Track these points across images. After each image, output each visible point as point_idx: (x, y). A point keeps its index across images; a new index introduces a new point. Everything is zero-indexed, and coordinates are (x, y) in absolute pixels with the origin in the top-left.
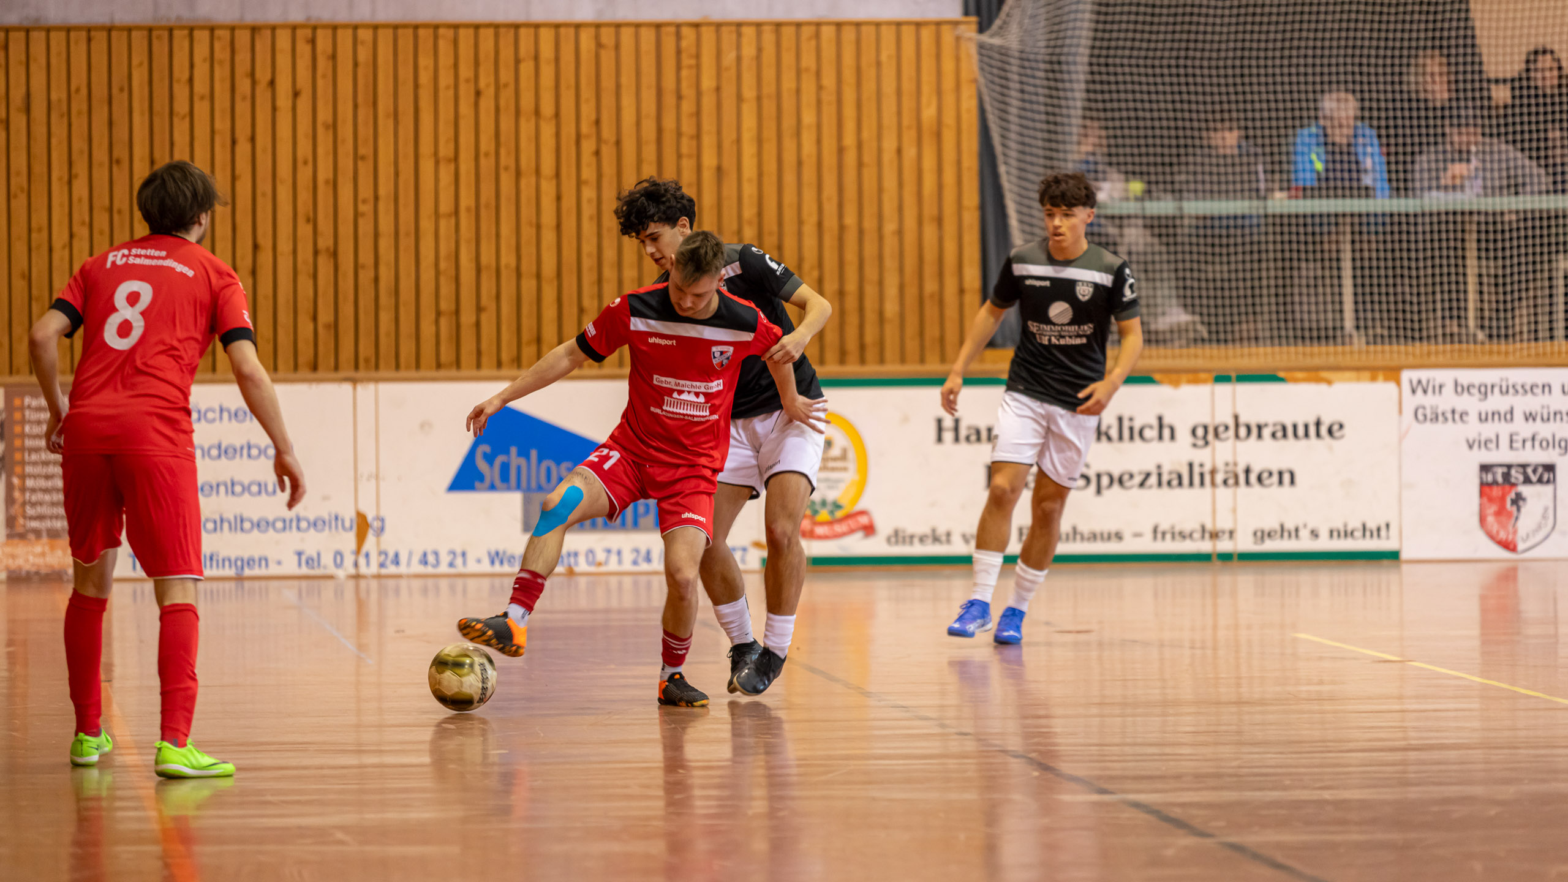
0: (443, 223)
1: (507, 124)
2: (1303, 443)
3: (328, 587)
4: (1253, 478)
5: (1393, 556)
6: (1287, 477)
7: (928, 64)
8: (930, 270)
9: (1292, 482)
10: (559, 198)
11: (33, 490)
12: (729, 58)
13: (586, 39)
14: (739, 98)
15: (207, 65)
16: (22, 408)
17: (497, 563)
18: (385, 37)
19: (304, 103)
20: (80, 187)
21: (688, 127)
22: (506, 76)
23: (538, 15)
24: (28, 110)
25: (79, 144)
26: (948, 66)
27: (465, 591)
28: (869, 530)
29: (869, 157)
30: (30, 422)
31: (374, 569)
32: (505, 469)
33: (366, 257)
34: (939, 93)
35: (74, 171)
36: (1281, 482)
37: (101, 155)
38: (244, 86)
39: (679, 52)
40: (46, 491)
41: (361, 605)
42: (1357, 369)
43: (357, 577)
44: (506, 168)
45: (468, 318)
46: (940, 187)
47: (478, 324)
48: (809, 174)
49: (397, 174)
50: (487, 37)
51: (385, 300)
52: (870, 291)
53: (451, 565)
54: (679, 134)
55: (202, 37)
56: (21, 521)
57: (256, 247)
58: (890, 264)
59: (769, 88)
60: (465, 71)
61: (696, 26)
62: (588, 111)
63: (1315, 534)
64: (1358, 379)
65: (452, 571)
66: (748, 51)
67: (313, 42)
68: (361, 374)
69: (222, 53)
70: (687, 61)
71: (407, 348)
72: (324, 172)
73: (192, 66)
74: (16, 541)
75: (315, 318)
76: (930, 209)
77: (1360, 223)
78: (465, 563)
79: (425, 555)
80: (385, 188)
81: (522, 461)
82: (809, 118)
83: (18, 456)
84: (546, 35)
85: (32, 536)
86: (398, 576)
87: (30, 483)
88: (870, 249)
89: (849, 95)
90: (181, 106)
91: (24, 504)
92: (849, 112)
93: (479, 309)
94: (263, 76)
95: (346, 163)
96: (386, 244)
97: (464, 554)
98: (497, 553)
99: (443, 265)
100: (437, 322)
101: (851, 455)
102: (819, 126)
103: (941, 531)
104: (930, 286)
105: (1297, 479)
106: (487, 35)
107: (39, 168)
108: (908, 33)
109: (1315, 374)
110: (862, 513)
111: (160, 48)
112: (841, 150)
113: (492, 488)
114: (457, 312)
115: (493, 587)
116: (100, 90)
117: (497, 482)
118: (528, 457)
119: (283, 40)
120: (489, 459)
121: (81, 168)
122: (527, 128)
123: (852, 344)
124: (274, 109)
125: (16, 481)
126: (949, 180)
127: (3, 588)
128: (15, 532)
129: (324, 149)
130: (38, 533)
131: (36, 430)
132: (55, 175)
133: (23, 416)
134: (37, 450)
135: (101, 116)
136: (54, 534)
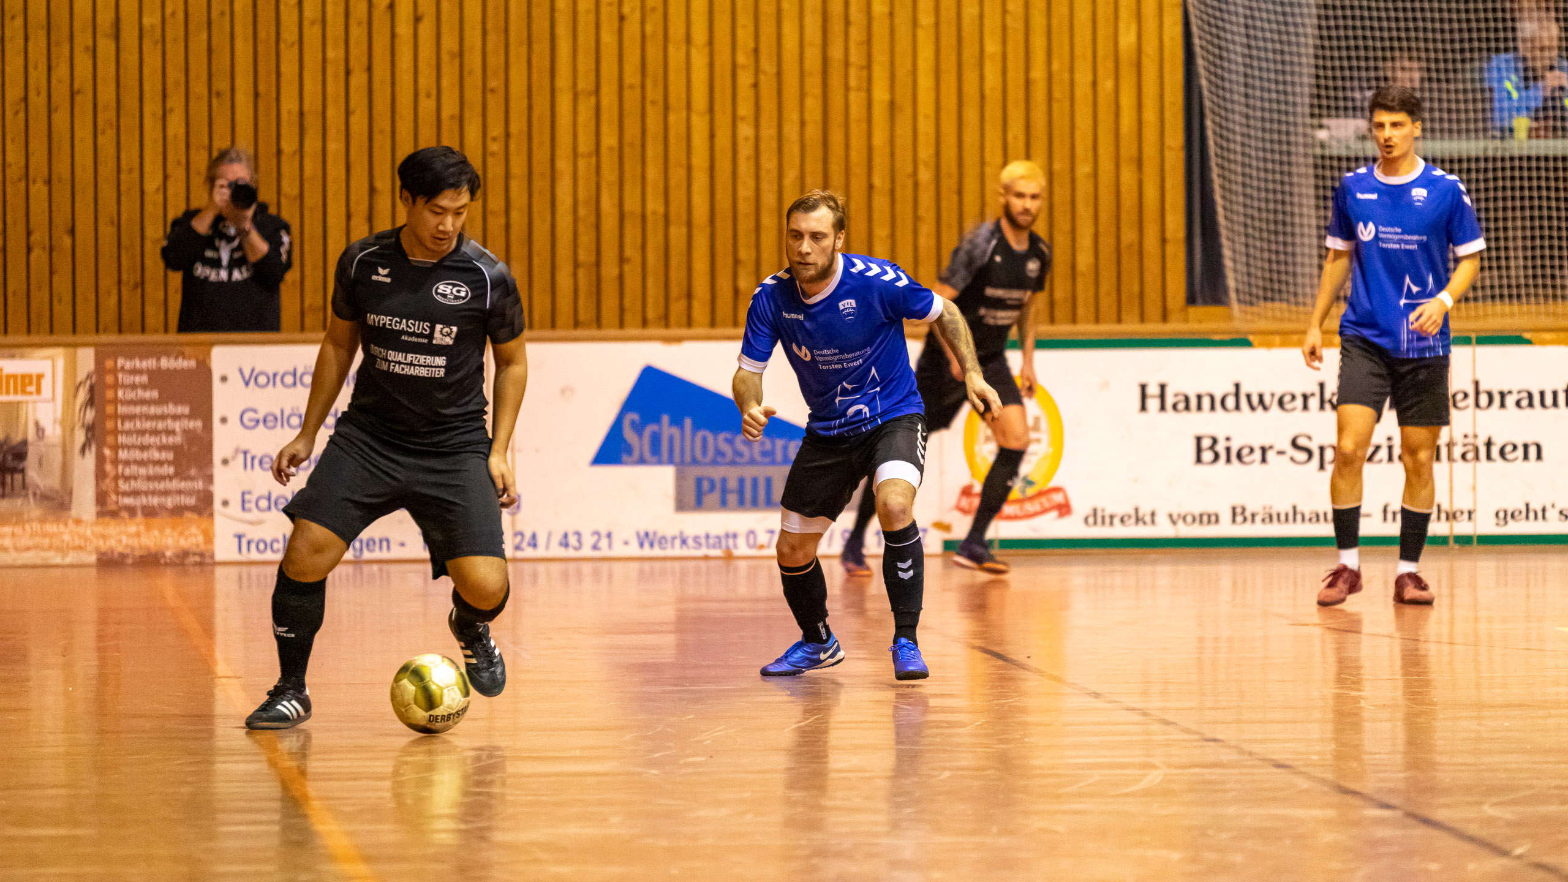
0: (581, 163)
1: (654, 52)
2: (1553, 410)
4: (1495, 451)
6: (1532, 451)
8: (1128, 217)
9: (1539, 457)
10: (712, 136)
11: (127, 463)
14: (915, 23)
16: (114, 371)
17: (647, 545)
19: (426, 29)
20: (176, 124)
21: (857, 57)
24: (117, 38)
25: (175, 75)
27: (610, 575)
28: (1064, 509)
29: (1060, 91)
30: (124, 386)
32: (656, 440)
34: (1139, 17)
35: (169, 105)
36: (1526, 457)
37: (199, 88)
38: (359, 9)
40: (141, 463)
44: (653, 103)
45: (610, 270)
46: (1140, 125)
47: (621, 277)
48: (993, 112)
49: (530, 108)
53: (595, 547)
54: (847, 64)
56: (114, 497)
57: (372, 190)
58: (1084, 211)
59: (948, 14)
62: (745, 37)
63: (1564, 515)
65: (596, 554)
72: (449, 108)
74: (107, 519)
76: (1128, 149)
78: (610, 546)
79: (566, 536)
80: (517, 126)
81: (675, 431)
82: (992, 47)
83: (109, 425)
85: (125, 514)
86: (535, 560)
87: (123, 455)
89: (1038, 22)
90: (289, 34)
91: (116, 478)
92: (1038, 42)
93: (622, 260)
95: (473, 95)
96: (517, 188)
97: (609, 535)
98: (647, 534)
99: (582, 212)
100: (575, 275)
101: (1043, 425)
102: (1004, 56)
103: (1145, 511)
104: (1129, 236)
105: (1545, 453)
107: (130, 101)
110: (1057, 490)
112: (1028, 83)
113: (642, 461)
114: (598, 264)
115: (641, 572)
116: (198, 14)
117: (647, 455)
118: (682, 427)
120: (638, 428)
121: (176, 101)
122: (676, 55)
124: (393, 36)
125: (107, 452)
126: (1150, 115)
127: (94, 571)
128: (106, 509)
129: (449, 80)
130: (132, 511)
131: (131, 395)
132: (147, 109)
133: (117, 379)
134: (132, 417)
135: (199, 41)
136: (150, 512)
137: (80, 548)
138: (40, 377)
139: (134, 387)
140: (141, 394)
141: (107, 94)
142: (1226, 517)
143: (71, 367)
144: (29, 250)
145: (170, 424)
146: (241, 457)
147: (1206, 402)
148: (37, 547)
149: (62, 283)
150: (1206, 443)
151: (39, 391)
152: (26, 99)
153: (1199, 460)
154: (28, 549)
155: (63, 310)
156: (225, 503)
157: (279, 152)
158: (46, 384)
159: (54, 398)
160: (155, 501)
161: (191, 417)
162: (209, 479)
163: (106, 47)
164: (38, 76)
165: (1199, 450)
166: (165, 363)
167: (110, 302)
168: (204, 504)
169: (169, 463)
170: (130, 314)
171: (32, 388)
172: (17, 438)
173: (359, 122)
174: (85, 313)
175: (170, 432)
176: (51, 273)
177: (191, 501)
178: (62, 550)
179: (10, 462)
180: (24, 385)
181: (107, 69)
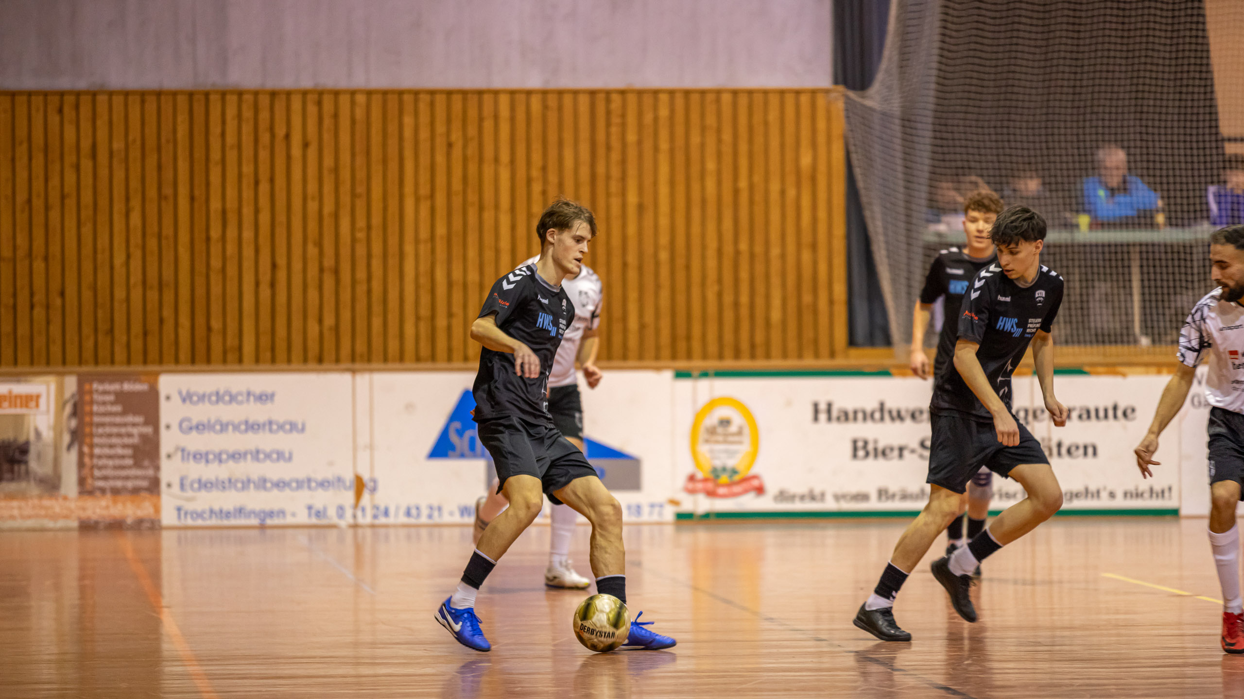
0: (421, 246)
1: (472, 168)
2: (1104, 424)
3: (333, 534)
4: (1064, 450)
5: (1174, 513)
6: (1090, 450)
7: (805, 123)
8: (806, 286)
9: (1095, 453)
11: (100, 457)
12: (648, 118)
13: (536, 103)
14: (656, 149)
15: (236, 122)
16: (91, 392)
17: (466, 515)
18: (376, 101)
19: (312, 152)
20: (135, 219)
21: (615, 172)
22: (472, 131)
23: (498, 83)
24: (94, 156)
25: (135, 184)
26: (821, 125)
27: (441, 537)
28: (760, 490)
29: (758, 197)
30: (98, 403)
31: (368, 520)
32: (472, 441)
33: (361, 274)
34: (814, 145)
35: (130, 205)
36: (1085, 454)
37: (152, 193)
38: (265, 138)
39: (608, 113)
40: (110, 457)
41: (358, 548)
42: (1147, 365)
43: (355, 526)
44: (472, 204)
45: (441, 322)
46: (814, 220)
47: (449, 328)
48: (711, 210)
49: (385, 209)
50: (457, 103)
51: (377, 308)
52: (760, 301)
53: (430, 516)
54: (608, 177)
55: (232, 100)
56: (89, 481)
57: (274, 266)
58: (775, 281)
59: (680, 142)
60: (440, 129)
61: (623, 92)
62: (537, 159)
63: (1112, 495)
64: (1147, 373)
65: (430, 522)
66: (664, 112)
67: (319, 103)
68: (357, 366)
69: (248, 114)
70: (616, 120)
71: (393, 346)
72: (328, 208)
73: (224, 122)
74: (86, 496)
75: (320, 321)
76: (806, 238)
77: (1147, 250)
78: (440, 515)
79: (409, 508)
80: (376, 220)
82: (711, 165)
83: (87, 430)
84: (504, 100)
85: (98, 493)
86: (386, 526)
87: (97, 451)
88: (759, 268)
89: (743, 147)
90: (215, 155)
91: (92, 468)
92: (743, 163)
93: (450, 315)
94: (281, 132)
95: (346, 199)
96: (376, 263)
97: (440, 509)
98: (466, 508)
99: (422, 281)
100: (417, 326)
101: (746, 431)
102: (719, 172)
103: (817, 491)
104: (807, 298)
105: (1100, 451)
106: (457, 100)
108: (790, 99)
109: (1112, 368)
110: (755, 477)
111: (199, 109)
112: (736, 192)
113: (462, 456)
114: (433, 317)
115: (462, 534)
116: (151, 142)
117: (466, 451)
119: (296, 104)
120: (460, 433)
121: (136, 203)
122: (488, 171)
123: (745, 345)
124: (289, 157)
125: (86, 449)
126: (822, 214)
127: (75, 534)
128: (85, 489)
129: (328, 187)
130: (103, 491)
131: (102, 409)
132: (116, 208)
133: (92, 398)
134: (103, 425)
135: (151, 161)
136: (116, 492)
137: (66, 517)
138: (38, 397)
139: (104, 403)
140: (110, 408)
141: (87, 197)
142: (874, 496)
143: (60, 389)
144: (32, 307)
145: (131, 430)
146: (179, 454)
147: (860, 416)
148: (37, 516)
149: (55, 330)
150: (860, 444)
151: (37, 405)
152: (29, 201)
153: (855, 456)
154: (30, 517)
155: (56, 349)
156: (169, 485)
157: (208, 239)
158: (43, 401)
159: (48, 411)
160: (119, 484)
161: (146, 423)
162: (157, 468)
163: (86, 164)
164: (38, 184)
165: (855, 449)
166: (127, 387)
167: (89, 344)
168: (154, 487)
169: (130, 457)
170: (104, 353)
171: (33, 404)
172: (22, 439)
173: (264, 218)
174: (72, 351)
175: (130, 435)
176: (48, 322)
177: (144, 484)
178: (54, 517)
179: (17, 455)
180: (27, 402)
181: (87, 180)
